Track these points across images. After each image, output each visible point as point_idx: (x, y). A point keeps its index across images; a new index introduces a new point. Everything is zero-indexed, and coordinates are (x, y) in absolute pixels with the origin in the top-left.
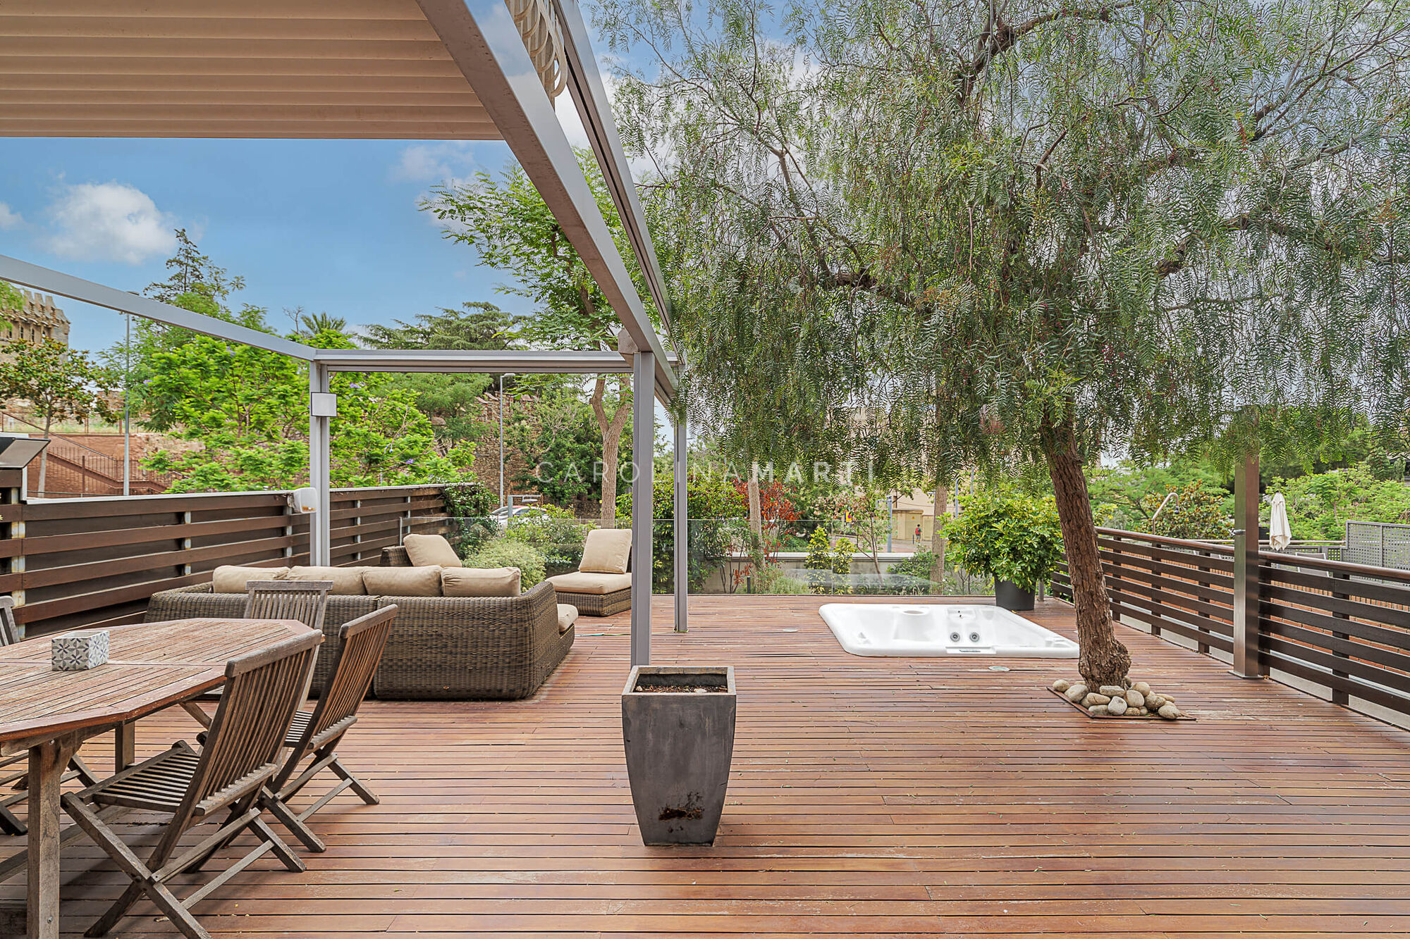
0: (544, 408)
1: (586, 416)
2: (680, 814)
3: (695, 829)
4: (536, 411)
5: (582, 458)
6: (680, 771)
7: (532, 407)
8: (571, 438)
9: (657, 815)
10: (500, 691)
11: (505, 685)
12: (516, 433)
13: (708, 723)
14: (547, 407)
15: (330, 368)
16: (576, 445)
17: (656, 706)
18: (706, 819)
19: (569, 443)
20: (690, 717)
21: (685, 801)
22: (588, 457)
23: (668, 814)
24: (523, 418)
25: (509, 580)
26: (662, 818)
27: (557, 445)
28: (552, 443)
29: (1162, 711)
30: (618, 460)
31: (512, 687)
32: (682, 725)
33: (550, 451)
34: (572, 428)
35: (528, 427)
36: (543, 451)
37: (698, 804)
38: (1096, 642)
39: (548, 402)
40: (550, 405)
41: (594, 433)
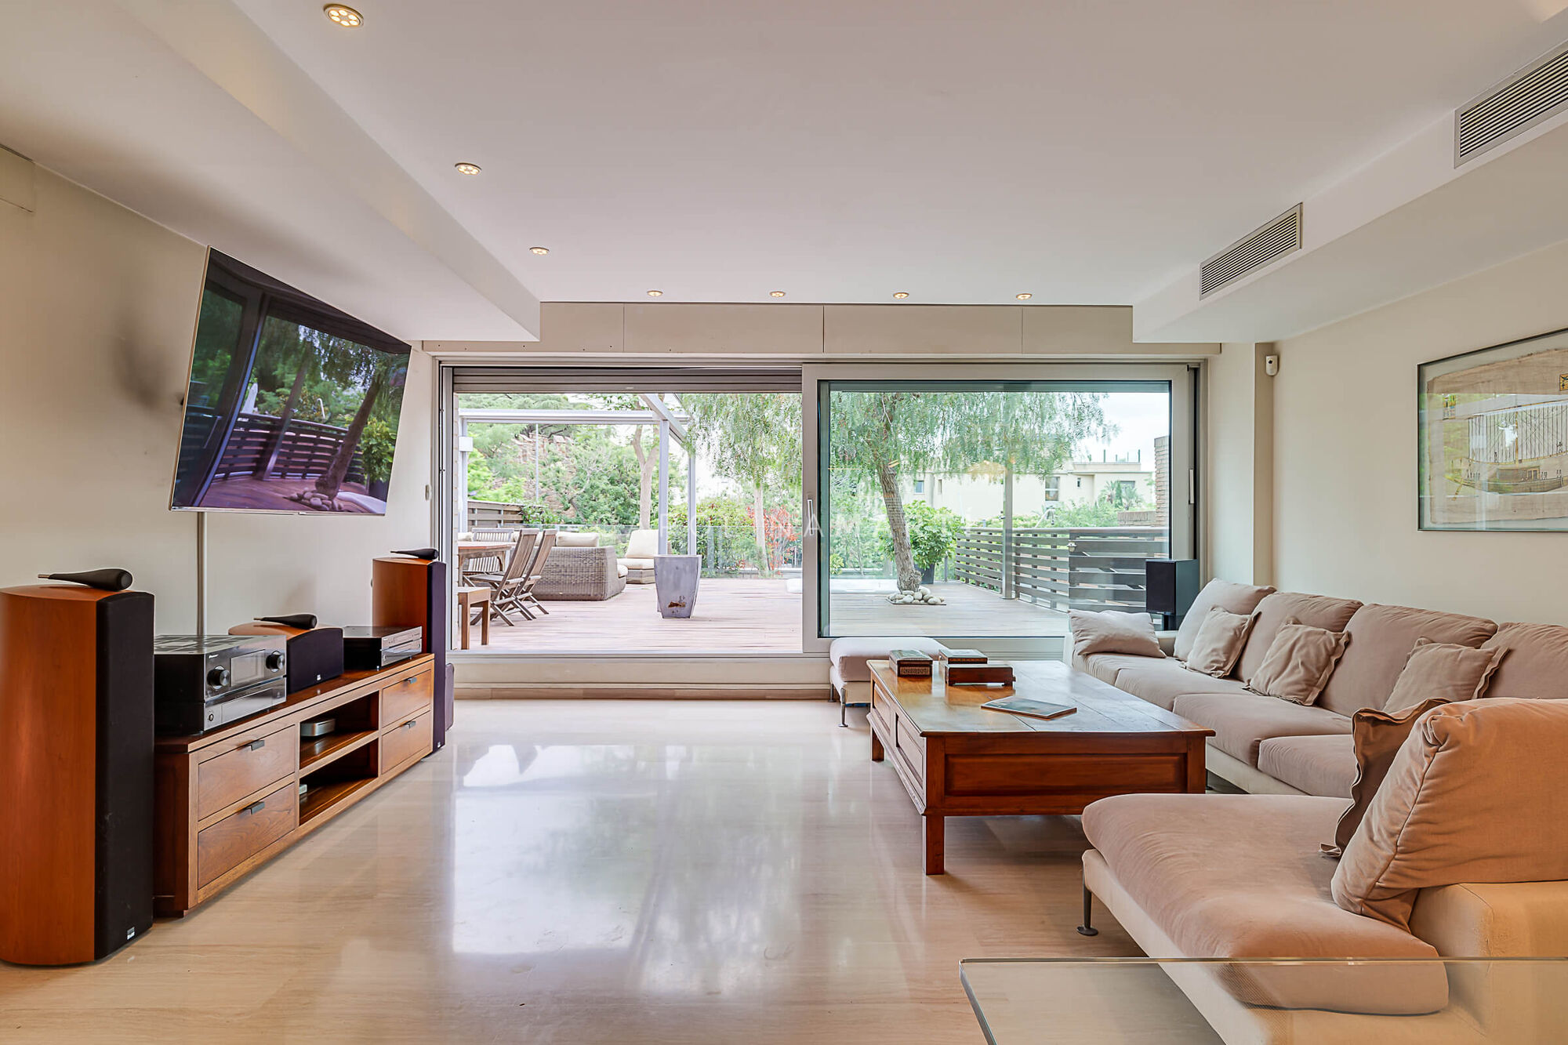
0: (579, 450)
1: (620, 457)
2: (677, 605)
3: (683, 611)
4: (571, 453)
5: (615, 500)
6: (677, 586)
7: (567, 449)
8: (605, 479)
9: (667, 606)
10: (590, 595)
11: (592, 592)
12: (551, 474)
13: (687, 568)
14: (582, 449)
15: (469, 421)
16: (610, 486)
17: (667, 561)
18: (687, 607)
19: (603, 484)
20: (681, 566)
21: (678, 600)
22: (622, 499)
23: (672, 605)
24: (558, 460)
25: (593, 539)
26: (670, 606)
27: (592, 487)
28: (587, 485)
29: (930, 601)
30: (652, 501)
31: (595, 593)
32: (677, 568)
33: (584, 492)
34: (606, 470)
35: (563, 468)
36: (578, 492)
37: (684, 601)
38: (903, 569)
39: (582, 444)
40: (584, 447)
41: (628, 475)
